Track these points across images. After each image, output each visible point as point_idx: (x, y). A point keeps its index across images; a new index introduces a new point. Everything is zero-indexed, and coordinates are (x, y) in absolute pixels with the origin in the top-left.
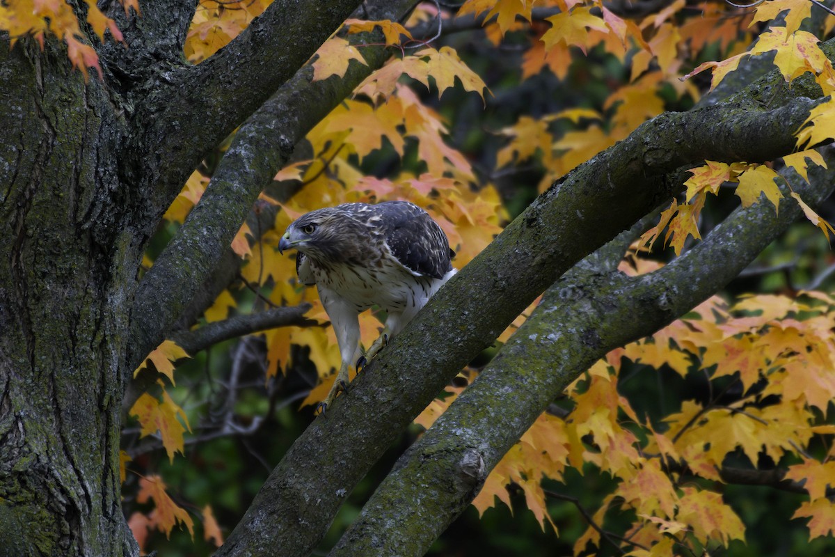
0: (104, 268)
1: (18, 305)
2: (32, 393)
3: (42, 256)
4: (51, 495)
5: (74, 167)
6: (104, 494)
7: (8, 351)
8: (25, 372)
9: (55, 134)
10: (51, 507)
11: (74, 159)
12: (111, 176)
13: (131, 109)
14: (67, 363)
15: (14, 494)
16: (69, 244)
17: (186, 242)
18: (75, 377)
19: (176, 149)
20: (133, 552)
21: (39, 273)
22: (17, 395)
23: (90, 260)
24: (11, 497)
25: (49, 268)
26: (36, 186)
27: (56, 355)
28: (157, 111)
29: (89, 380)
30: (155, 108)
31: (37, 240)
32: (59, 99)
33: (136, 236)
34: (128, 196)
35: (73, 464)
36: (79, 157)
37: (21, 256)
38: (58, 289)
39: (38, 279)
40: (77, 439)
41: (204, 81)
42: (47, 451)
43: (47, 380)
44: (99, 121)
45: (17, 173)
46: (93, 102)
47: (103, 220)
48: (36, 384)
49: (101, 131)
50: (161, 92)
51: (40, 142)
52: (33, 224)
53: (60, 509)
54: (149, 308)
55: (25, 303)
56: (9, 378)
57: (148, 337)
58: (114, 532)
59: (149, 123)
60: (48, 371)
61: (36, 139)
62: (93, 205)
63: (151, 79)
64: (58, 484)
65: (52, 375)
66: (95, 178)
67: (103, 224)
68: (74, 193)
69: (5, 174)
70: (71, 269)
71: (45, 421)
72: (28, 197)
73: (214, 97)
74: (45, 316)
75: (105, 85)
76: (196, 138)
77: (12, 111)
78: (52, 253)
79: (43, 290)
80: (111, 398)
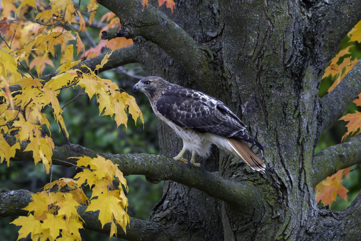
0: (298, 83)
1: (260, 100)
2: (267, 137)
3: (270, 79)
4: (274, 181)
5: (283, 40)
6: (300, 180)
7: (257, 119)
8: (264, 128)
9: (273, 26)
10: (274, 186)
11: (282, 37)
12: (300, 44)
13: (310, 15)
14: (282, 124)
15: (257, 180)
16: (281, 73)
17: (354, 72)
18: (286, 130)
19: (330, 32)
20: (314, 205)
21: (269, 86)
22: (260, 138)
23: (292, 80)
24: (256, 182)
25: (273, 83)
26: (266, 49)
27: (277, 121)
28: (322, 16)
29: (292, 131)
30: (321, 15)
31: (268, 71)
32: (275, 11)
33: (316, 70)
34: (309, 53)
35: (284, 167)
36: (285, 36)
37: (261, 79)
38: (278, 92)
39: (268, 88)
40: (287, 157)
41: (341, 3)
42: (273, 162)
43: (273, 132)
44: (294, 21)
45: (257, 43)
46: (291, 13)
47: (297, 63)
48: (268, 133)
49: (295, 25)
50: (324, 8)
51: (267, 30)
52: (265, 65)
53: (277, 187)
54: (334, 100)
55: (263, 99)
56: (257, 131)
57: (333, 113)
58: (303, 196)
59: (318, 21)
60: (274, 128)
61: (265, 29)
62: (292, 56)
63: (321, 2)
64: (277, 176)
65: (275, 129)
66: (292, 45)
67: (297, 65)
68: (283, 52)
69: (253, 43)
70: (283, 84)
71: (273, 149)
72: (262, 53)
73: (345, 10)
74: (272, 104)
75: (298, 5)
76: (339, 28)
77: (255, 17)
78: (274, 77)
79: (271, 93)
80: (304, 139)
